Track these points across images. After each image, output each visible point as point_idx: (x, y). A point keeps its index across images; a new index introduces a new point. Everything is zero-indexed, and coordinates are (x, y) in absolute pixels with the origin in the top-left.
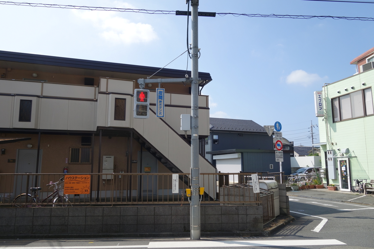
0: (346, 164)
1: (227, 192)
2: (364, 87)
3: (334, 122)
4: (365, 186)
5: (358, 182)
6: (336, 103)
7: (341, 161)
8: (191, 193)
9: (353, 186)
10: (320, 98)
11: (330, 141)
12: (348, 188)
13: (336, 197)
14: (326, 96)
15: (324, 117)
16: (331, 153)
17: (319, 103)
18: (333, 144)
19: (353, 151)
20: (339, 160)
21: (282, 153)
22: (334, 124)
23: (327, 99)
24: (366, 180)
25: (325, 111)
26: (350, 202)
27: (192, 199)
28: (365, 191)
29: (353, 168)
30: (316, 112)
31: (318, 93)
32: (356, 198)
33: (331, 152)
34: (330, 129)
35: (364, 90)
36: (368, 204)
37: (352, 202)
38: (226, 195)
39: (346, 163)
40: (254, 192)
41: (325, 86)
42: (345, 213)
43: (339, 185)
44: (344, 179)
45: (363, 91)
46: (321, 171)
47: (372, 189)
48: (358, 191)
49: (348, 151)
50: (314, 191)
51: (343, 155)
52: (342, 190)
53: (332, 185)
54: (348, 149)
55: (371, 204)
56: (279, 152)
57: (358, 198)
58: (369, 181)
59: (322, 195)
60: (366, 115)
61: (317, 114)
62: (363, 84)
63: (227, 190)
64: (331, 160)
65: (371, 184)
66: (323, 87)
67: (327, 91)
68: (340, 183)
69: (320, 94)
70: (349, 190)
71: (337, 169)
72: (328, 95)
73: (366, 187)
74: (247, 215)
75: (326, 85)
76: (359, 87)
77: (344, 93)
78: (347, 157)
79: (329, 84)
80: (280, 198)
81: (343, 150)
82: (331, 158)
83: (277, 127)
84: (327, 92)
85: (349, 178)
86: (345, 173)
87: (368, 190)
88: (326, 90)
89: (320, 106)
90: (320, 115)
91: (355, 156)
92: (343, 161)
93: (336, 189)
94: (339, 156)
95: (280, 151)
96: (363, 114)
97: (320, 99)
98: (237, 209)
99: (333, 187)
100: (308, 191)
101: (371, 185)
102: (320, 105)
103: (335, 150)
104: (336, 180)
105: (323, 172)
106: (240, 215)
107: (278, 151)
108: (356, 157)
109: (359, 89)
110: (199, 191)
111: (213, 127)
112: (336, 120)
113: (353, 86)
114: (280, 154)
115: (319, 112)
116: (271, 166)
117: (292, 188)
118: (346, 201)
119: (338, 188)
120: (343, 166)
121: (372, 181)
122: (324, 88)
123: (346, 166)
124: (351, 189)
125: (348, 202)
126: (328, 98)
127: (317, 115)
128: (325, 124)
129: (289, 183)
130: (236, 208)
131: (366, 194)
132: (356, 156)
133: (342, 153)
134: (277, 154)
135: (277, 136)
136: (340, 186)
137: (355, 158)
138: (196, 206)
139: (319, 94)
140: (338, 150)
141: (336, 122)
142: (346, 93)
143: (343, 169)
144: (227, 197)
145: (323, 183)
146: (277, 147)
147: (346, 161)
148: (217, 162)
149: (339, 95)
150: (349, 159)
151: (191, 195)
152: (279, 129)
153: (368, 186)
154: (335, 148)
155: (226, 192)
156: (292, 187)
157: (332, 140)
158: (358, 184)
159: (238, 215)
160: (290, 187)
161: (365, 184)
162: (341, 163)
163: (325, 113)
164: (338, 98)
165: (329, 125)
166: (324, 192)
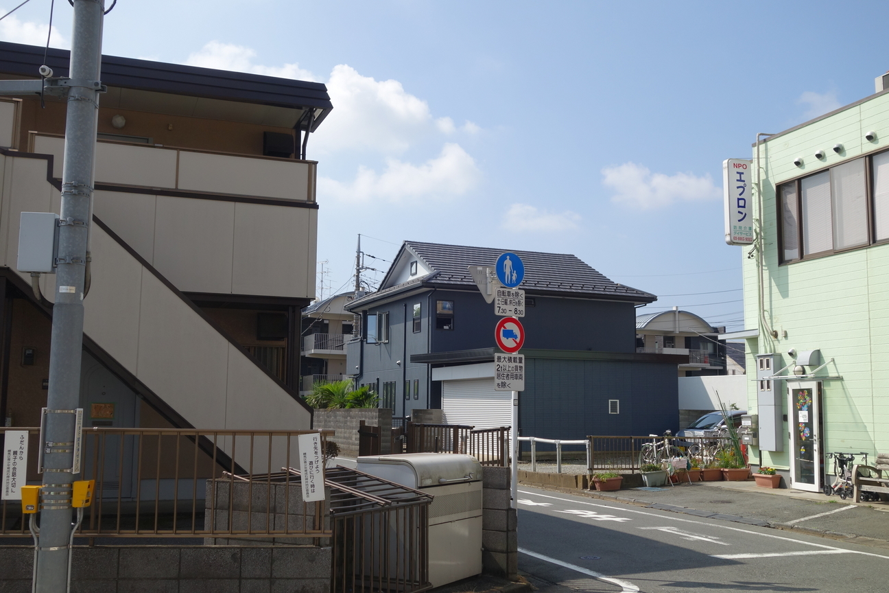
0: (812, 403)
1: (227, 495)
2: (871, 147)
3: (782, 261)
4: (858, 474)
5: (842, 461)
6: (791, 200)
7: (796, 392)
8: (40, 500)
9: (827, 475)
10: (740, 180)
11: (769, 325)
12: (811, 481)
13: (760, 510)
14: (763, 176)
15: (752, 246)
16: (768, 366)
17: (739, 199)
18: (776, 335)
19: (833, 360)
20: (792, 386)
21: (520, 362)
22: (783, 268)
23: (763, 186)
24: (866, 454)
25: (755, 226)
26: (792, 528)
27: (43, 524)
28: (858, 490)
29: (830, 417)
30: (727, 231)
31: (736, 166)
32: (816, 516)
33: (768, 361)
34: (770, 287)
35: (870, 158)
36: (841, 536)
37: (798, 528)
38: (222, 508)
39: (812, 400)
40: (306, 499)
41: (760, 143)
42: (723, 569)
43: (789, 471)
44: (803, 450)
45: (867, 159)
46: (743, 422)
47: (880, 484)
48: (840, 489)
49: (817, 359)
50: (712, 488)
51: (804, 372)
52: (797, 485)
53: (767, 469)
54: (819, 351)
55: (849, 536)
56: (510, 359)
57: (827, 513)
58: (871, 461)
59: (723, 502)
60: (874, 241)
61: (730, 234)
62: (870, 138)
63: (227, 490)
64: (768, 387)
65: (879, 467)
66: (754, 145)
67: (767, 158)
68: (790, 466)
69: (741, 170)
70: (815, 487)
71: (785, 418)
72: (767, 173)
73: (861, 478)
74: (272, 580)
75: (762, 138)
76: (858, 147)
77: (813, 165)
78: (813, 379)
79: (773, 136)
80: (485, 515)
81: (804, 357)
82: (768, 382)
83: (508, 271)
84: (767, 164)
85: (816, 447)
86: (807, 431)
87: (865, 488)
88: (762, 155)
89: (741, 209)
90: (740, 239)
91: (836, 375)
92: (802, 390)
93: (780, 483)
94: (791, 375)
95: (515, 354)
96: (864, 238)
97: (741, 184)
98: (238, 557)
99: (770, 476)
100: (693, 488)
101: (879, 472)
102: (742, 204)
103: (780, 355)
104: (779, 453)
105: (747, 428)
106: (246, 578)
107: (507, 355)
108: (840, 379)
109: (857, 152)
110: (71, 493)
111: (435, 276)
112: (788, 254)
113: (841, 143)
114: (513, 365)
115: (735, 227)
116: (614, 404)
117: (645, 478)
118: (779, 525)
119: (787, 481)
120: (801, 409)
121: (881, 460)
122: (756, 148)
123: (810, 410)
124: (822, 485)
125: (787, 527)
126: (766, 182)
127: (728, 239)
128: (755, 268)
129: (645, 462)
130: (234, 556)
131: (858, 501)
132: (841, 375)
133: (802, 366)
134: (501, 364)
135: (506, 303)
136: (793, 474)
137: (838, 383)
138: (56, 549)
139: (740, 168)
140: (791, 354)
141: (790, 262)
142: (820, 165)
143: (801, 420)
144: (225, 513)
145: (749, 463)
146: (503, 340)
147: (810, 391)
148: (445, 389)
149: (798, 172)
150: (819, 385)
151: (41, 507)
152: (514, 278)
153: (870, 476)
154: (783, 348)
155: (223, 497)
156: (644, 474)
157: (774, 321)
158: (840, 469)
159: (240, 578)
160: (639, 476)
161: (858, 467)
162: (795, 400)
163: (757, 234)
164: (796, 182)
165: (766, 274)
166: (739, 492)
